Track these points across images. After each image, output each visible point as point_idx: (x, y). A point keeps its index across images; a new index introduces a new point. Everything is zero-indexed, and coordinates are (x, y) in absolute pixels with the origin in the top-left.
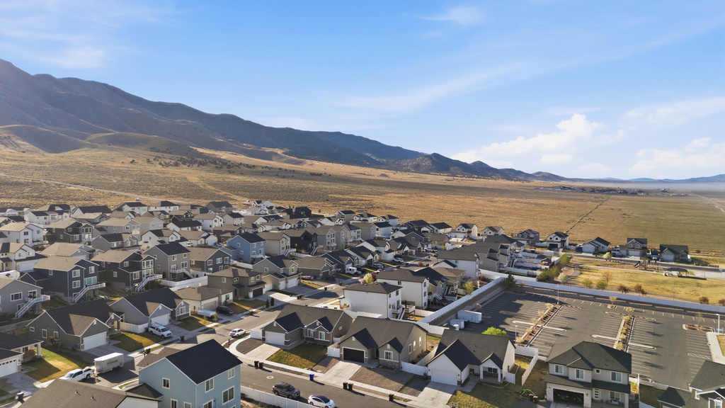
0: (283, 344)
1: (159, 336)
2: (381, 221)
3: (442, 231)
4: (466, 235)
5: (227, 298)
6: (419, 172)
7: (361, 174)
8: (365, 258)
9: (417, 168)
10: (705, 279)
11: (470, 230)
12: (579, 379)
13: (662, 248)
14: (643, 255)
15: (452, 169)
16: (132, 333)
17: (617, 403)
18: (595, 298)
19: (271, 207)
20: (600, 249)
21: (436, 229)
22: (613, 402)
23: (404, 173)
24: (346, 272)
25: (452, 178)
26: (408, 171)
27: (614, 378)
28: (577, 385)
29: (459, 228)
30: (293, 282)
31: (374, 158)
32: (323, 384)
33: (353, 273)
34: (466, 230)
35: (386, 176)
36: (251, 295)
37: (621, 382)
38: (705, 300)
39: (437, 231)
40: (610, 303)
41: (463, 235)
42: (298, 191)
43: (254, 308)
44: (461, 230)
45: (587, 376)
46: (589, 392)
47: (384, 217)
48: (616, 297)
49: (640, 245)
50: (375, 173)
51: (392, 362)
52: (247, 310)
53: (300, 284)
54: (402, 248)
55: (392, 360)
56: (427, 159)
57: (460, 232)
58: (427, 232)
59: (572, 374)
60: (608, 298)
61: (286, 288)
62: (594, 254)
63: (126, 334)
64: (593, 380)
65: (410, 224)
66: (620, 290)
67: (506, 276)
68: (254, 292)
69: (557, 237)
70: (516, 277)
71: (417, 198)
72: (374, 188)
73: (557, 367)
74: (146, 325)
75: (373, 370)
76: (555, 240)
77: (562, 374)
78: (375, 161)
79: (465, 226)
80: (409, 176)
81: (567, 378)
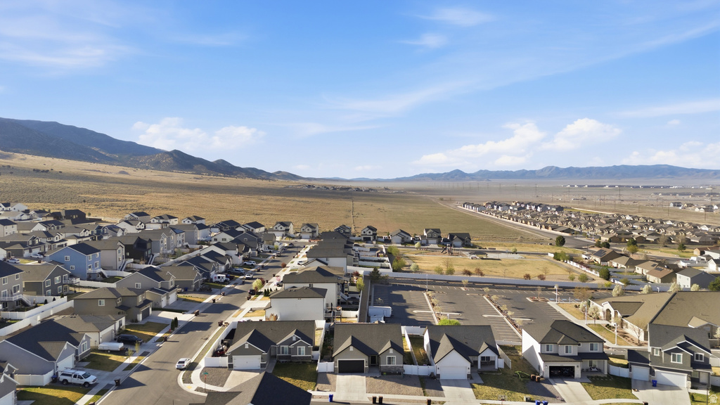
0: (259, 368)
1: (80, 385)
2: (186, 223)
3: (257, 230)
4: (284, 233)
5: (121, 325)
6: (159, 169)
7: (95, 171)
8: (223, 264)
9: (157, 165)
10: (499, 260)
11: (287, 228)
12: (569, 354)
13: (452, 236)
14: (439, 243)
15: (195, 167)
16: (37, 387)
17: (595, 370)
18: (447, 283)
19: (27, 212)
20: (406, 240)
21: (251, 228)
22: (593, 370)
23: (145, 170)
24: (214, 280)
25: (200, 176)
26: (147, 168)
27: (592, 349)
28: (569, 359)
29: (277, 226)
30: (173, 297)
31: (104, 153)
32: (349, 403)
33: (222, 281)
34: (284, 228)
35: (127, 173)
36: (140, 317)
37: (597, 351)
38: (528, 277)
39: (253, 230)
40: (463, 286)
41: (281, 233)
42: (35, 191)
43: (158, 332)
44: (279, 229)
45: (574, 350)
46: (579, 364)
47: (189, 218)
48: (467, 281)
49: (435, 234)
50: (113, 171)
51: (395, 367)
52: (152, 337)
53: (178, 299)
54: (246, 250)
55: (395, 365)
56: (167, 155)
57: (278, 231)
58: (243, 232)
59: (562, 350)
60: (461, 282)
61: (167, 305)
62: (402, 244)
63: (28, 390)
64: (578, 353)
65: (222, 224)
66: (464, 274)
67: (372, 270)
68: (143, 313)
69: (370, 230)
70: (381, 270)
71: (186, 197)
72: (130, 187)
73: (548, 346)
74: (51, 374)
75: (380, 378)
76: (368, 234)
77: (553, 352)
78: (105, 156)
79: (283, 224)
80: (153, 174)
81: (557, 355)
